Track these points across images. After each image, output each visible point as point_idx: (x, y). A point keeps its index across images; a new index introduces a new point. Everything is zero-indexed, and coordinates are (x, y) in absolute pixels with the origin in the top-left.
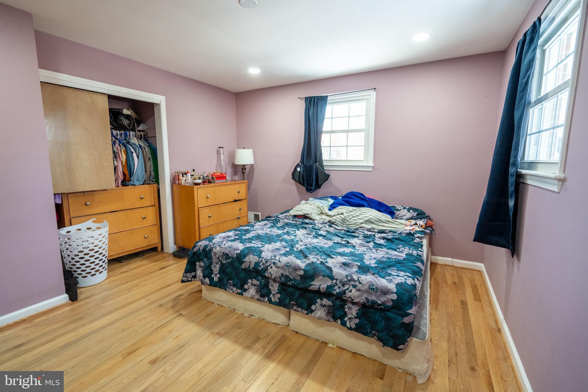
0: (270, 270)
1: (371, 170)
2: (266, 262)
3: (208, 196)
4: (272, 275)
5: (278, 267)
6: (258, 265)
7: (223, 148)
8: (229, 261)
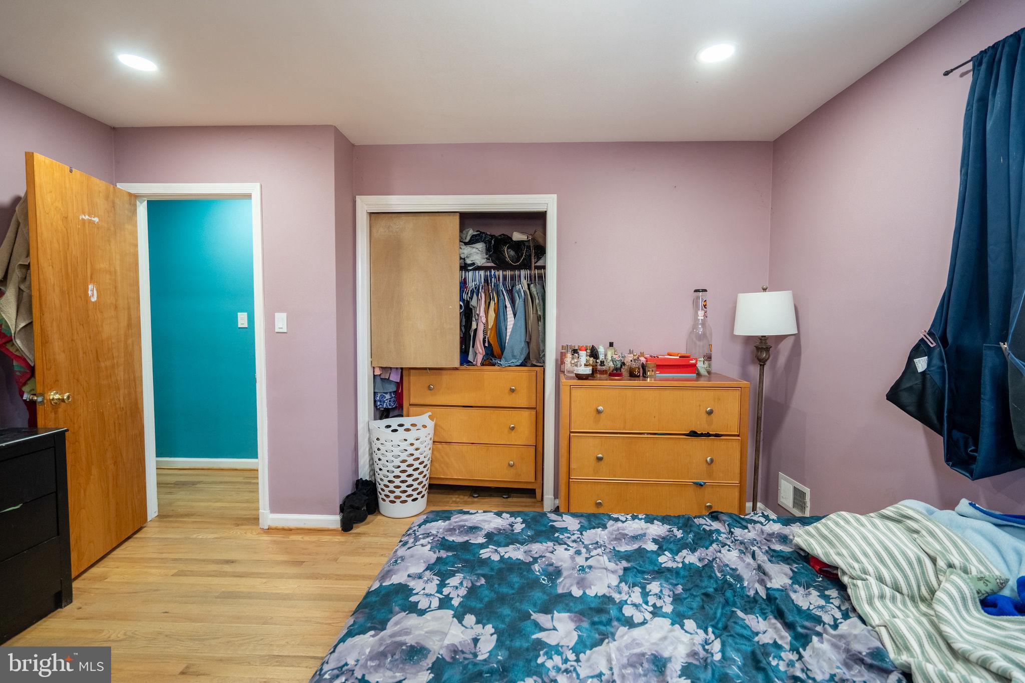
3: (600, 408)
7: (705, 291)
8: (544, 581)
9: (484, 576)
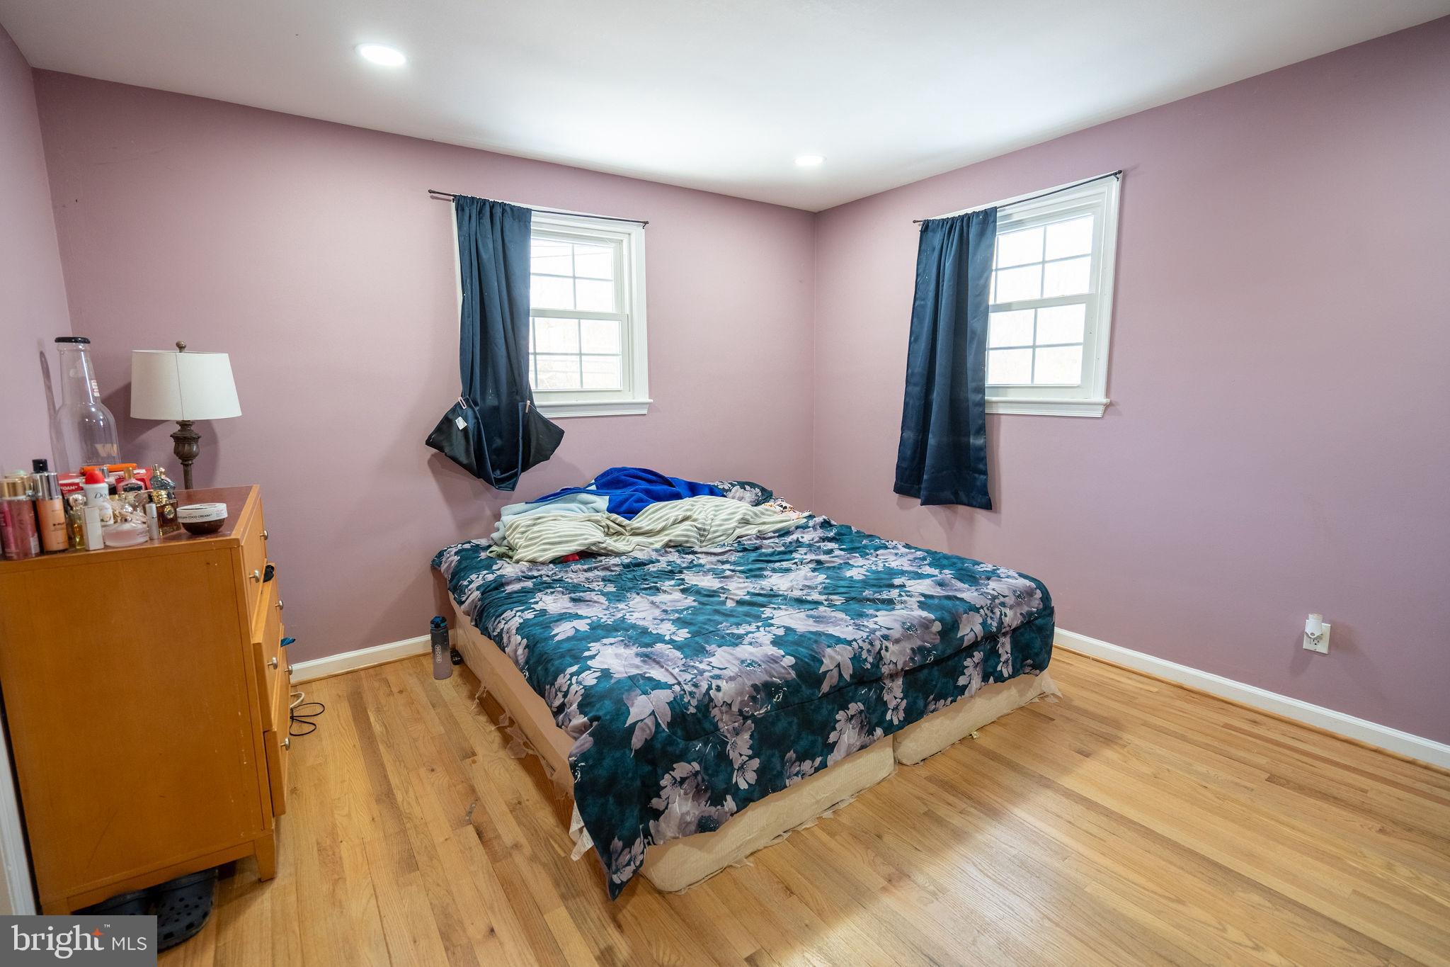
0: (887, 656)
1: (645, 412)
2: (871, 644)
4: (896, 664)
5: (897, 641)
6: (859, 661)
8: (778, 698)
9: (783, 757)
